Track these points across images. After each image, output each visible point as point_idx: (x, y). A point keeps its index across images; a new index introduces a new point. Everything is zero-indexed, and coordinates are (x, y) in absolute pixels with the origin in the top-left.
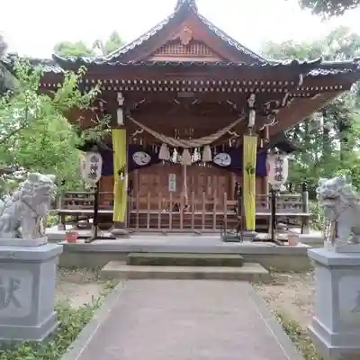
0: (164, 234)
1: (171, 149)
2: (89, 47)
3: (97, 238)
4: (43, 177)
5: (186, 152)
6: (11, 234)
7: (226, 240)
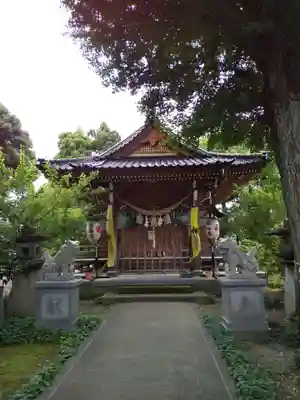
0: (141, 273)
1: (144, 216)
2: (85, 135)
3: (97, 277)
4: (74, 242)
5: (154, 219)
6: (57, 274)
7: (183, 276)
